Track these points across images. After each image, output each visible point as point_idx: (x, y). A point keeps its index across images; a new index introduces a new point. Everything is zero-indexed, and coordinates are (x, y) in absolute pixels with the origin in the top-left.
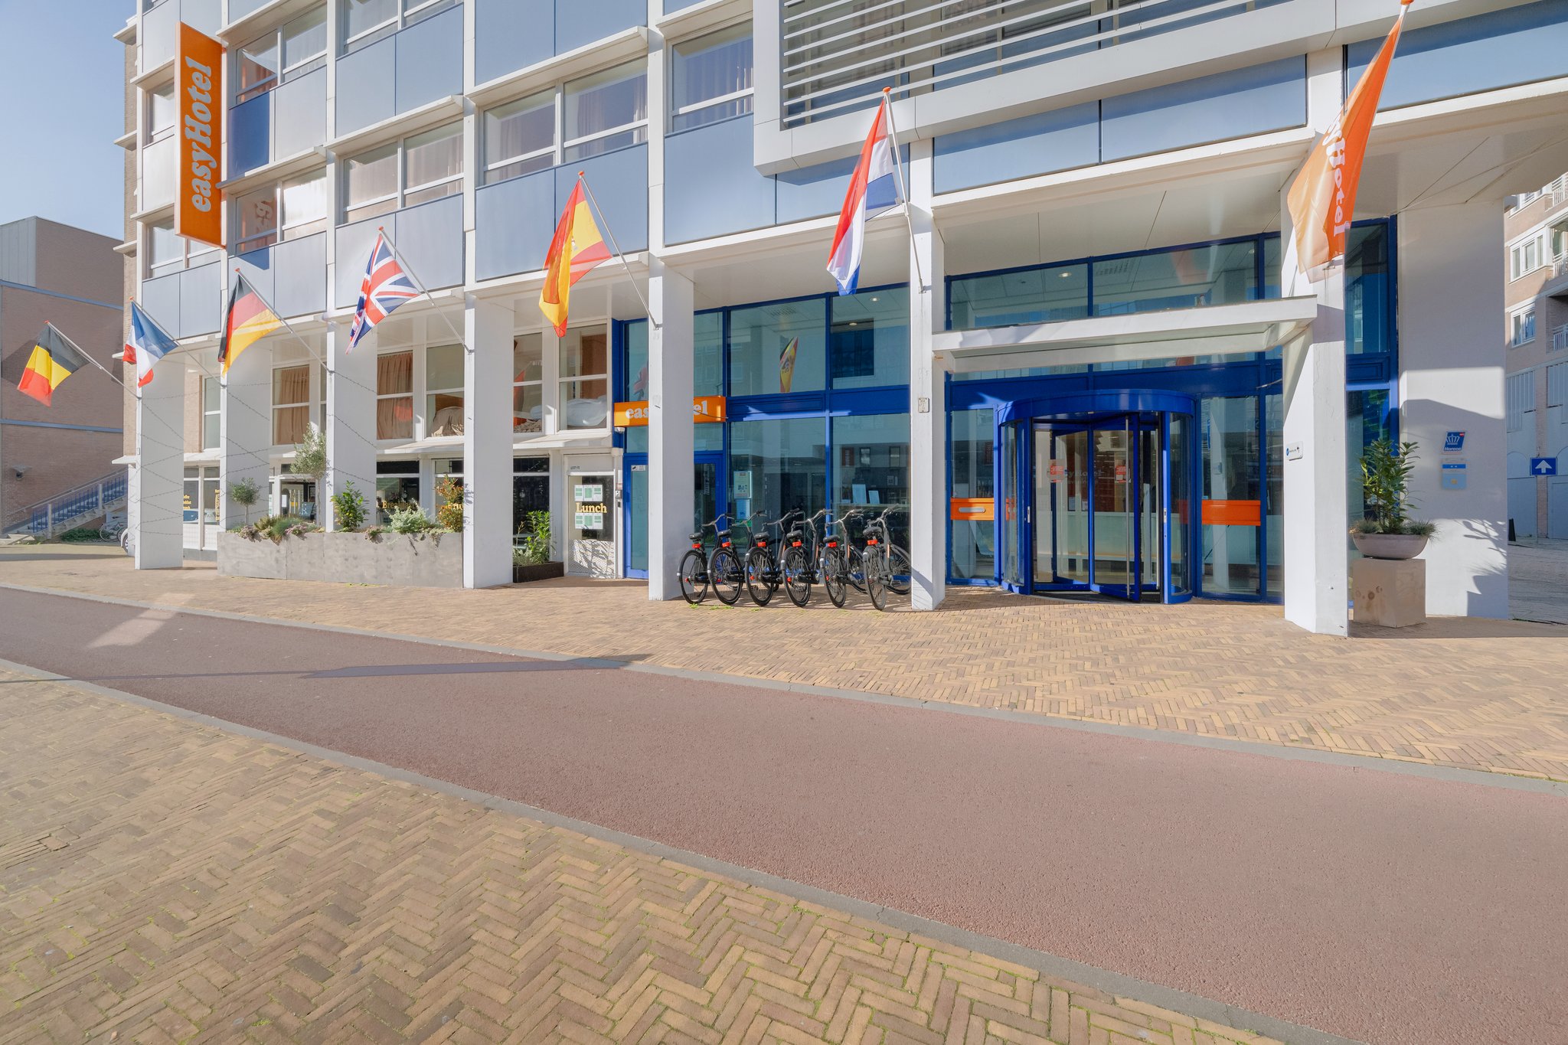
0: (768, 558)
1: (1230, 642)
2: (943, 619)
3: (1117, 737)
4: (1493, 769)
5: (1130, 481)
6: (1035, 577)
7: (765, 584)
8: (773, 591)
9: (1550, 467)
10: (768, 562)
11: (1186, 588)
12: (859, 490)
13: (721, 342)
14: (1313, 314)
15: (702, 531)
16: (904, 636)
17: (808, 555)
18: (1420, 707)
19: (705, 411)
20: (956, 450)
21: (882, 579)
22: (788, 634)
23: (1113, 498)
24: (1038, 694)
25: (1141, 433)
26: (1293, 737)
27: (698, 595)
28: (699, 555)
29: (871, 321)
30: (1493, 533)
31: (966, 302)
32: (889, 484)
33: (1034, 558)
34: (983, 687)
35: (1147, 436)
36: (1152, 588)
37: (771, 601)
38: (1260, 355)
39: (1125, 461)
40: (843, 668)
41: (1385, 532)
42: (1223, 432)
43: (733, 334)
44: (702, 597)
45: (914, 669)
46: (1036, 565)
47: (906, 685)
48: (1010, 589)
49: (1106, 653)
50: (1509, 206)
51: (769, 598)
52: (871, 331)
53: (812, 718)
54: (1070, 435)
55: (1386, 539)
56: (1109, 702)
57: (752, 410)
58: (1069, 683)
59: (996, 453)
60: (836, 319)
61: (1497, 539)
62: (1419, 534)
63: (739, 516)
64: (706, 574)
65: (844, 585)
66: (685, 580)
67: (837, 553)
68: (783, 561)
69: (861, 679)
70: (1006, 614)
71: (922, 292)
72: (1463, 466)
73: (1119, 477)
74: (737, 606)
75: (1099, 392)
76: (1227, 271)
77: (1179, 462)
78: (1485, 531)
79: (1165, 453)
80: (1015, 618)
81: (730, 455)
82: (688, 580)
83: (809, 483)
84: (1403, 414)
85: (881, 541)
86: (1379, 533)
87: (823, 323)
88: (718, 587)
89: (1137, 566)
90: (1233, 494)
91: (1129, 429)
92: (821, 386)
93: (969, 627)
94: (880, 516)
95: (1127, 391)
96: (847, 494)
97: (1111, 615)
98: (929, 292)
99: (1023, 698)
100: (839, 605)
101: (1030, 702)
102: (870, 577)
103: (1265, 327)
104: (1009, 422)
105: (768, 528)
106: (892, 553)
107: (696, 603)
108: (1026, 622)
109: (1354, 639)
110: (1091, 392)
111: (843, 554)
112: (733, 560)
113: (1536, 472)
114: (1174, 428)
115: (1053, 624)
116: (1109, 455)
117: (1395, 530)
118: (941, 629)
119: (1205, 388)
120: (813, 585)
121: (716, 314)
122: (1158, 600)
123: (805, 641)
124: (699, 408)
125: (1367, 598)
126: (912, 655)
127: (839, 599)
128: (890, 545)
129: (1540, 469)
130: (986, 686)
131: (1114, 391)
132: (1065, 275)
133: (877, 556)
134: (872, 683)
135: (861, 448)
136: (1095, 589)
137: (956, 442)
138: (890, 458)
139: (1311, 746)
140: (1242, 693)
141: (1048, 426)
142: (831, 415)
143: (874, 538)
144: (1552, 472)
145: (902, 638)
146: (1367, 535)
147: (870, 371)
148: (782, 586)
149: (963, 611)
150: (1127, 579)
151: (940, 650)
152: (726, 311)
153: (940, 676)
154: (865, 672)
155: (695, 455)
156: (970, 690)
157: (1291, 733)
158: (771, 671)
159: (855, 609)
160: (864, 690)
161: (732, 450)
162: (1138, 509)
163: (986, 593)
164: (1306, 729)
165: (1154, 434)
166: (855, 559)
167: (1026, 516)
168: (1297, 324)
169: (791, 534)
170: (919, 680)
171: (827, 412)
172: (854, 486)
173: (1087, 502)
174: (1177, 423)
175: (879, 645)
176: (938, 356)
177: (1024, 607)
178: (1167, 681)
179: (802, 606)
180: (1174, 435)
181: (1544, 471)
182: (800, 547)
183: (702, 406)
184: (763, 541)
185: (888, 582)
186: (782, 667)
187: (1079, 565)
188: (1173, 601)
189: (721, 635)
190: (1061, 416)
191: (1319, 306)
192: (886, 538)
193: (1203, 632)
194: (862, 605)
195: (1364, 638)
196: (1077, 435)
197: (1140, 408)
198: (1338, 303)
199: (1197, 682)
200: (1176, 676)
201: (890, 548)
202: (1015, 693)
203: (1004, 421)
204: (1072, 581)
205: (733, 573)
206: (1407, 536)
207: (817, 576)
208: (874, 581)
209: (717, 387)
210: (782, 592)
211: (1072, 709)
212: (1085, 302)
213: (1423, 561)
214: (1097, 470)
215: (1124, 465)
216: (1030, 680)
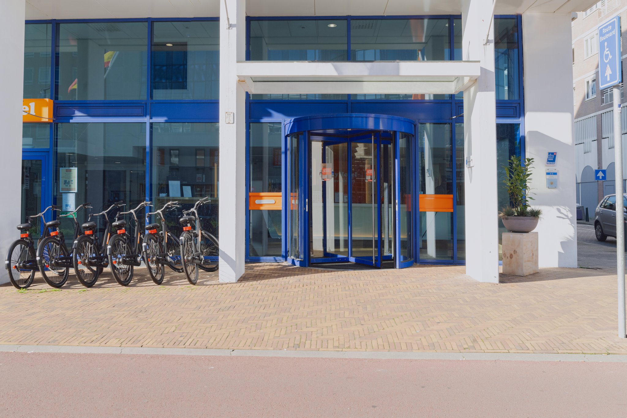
0: (95, 244)
1: (435, 291)
2: (244, 288)
3: (365, 359)
4: (559, 351)
5: (375, 181)
6: (311, 253)
7: (89, 268)
8: (98, 274)
9: (604, 176)
10: (94, 248)
11: (410, 257)
12: (174, 186)
13: (49, 50)
14: (478, 73)
15: (29, 222)
16: (214, 303)
17: (131, 240)
18: (530, 321)
19: (33, 112)
20: (253, 154)
21: (196, 259)
22: (115, 308)
23: (365, 194)
24: (314, 336)
25: (382, 146)
26: (466, 346)
27: (25, 281)
28: (27, 244)
29: (185, 44)
30: (570, 215)
31: (261, 37)
32: (197, 181)
33: (311, 240)
34: (275, 336)
35: (386, 148)
36: (389, 258)
37: (97, 283)
38: (452, 96)
39: (371, 166)
40: (166, 332)
41: (518, 215)
42: (432, 147)
43: (61, 43)
44: (31, 281)
45: (223, 327)
46: (312, 245)
47: (217, 340)
48: (293, 263)
49: (358, 304)
50: (574, 18)
51: (96, 280)
52: (185, 54)
53: (142, 372)
54: (336, 145)
55: (518, 219)
56: (360, 337)
57: (77, 113)
58: (334, 327)
59: (283, 156)
60: (156, 40)
61: (571, 219)
62: (534, 216)
63: (64, 208)
64: (36, 261)
65: (163, 265)
66: (13, 266)
67: (157, 238)
68: (109, 247)
69: (181, 339)
70: (291, 282)
71: (229, 28)
72: (555, 174)
73: (368, 178)
74: (65, 288)
75: (354, 115)
76: (433, 36)
77: (405, 168)
78: (566, 214)
79: (396, 161)
80: (297, 285)
81: (57, 152)
82: (16, 267)
83: (128, 179)
84: (527, 140)
85: (194, 227)
86: (515, 216)
87: (146, 41)
88: (47, 273)
89: (380, 243)
90: (438, 191)
91: (374, 143)
92: (143, 96)
93: (264, 293)
94: (193, 207)
95: (373, 115)
96: (165, 188)
97: (362, 278)
98: (235, 29)
99: (303, 340)
100: (159, 282)
101: (308, 342)
102: (185, 258)
103: (454, 78)
104: (292, 134)
105: (93, 219)
106: (202, 236)
107: (23, 288)
108: (305, 287)
109: (502, 284)
110: (349, 114)
111: (162, 239)
112: (61, 247)
113: (597, 178)
114: (401, 143)
115: (324, 287)
116: (362, 160)
117: (523, 214)
118: (242, 296)
119: (422, 116)
120: (135, 267)
121: (45, 25)
122: (393, 266)
123: (132, 313)
124: (27, 109)
125: (509, 258)
126: (221, 317)
127: (158, 277)
128: (201, 231)
129: (599, 176)
130: (277, 335)
131: (364, 115)
132: (332, 26)
133: (191, 240)
134: (190, 340)
135: (170, 150)
136: (352, 260)
137: (253, 147)
138: (196, 158)
139: (474, 351)
140: (439, 323)
141: (321, 138)
142: (151, 121)
143: (189, 225)
144: (604, 178)
145: (212, 305)
146: (509, 217)
147: (183, 86)
148: (108, 269)
149: (259, 282)
150: (373, 251)
151: (243, 311)
152: (56, 24)
153: (243, 330)
154: (184, 333)
155: (23, 152)
156: (266, 339)
157: (464, 344)
158: (102, 340)
159: (171, 285)
160: (184, 346)
161: (58, 148)
162: (380, 202)
163: (277, 267)
164: (472, 340)
165: (390, 146)
166: (173, 244)
167: (305, 207)
168: (470, 79)
169: (116, 223)
170: (227, 335)
171: (148, 117)
172: (171, 183)
173: (347, 196)
174: (404, 140)
175: (194, 312)
176: (241, 81)
177: (303, 276)
178: (396, 319)
179: (126, 285)
180: (402, 148)
181: (601, 178)
182: (124, 234)
183: (29, 107)
184: (90, 229)
185: (199, 261)
186: (113, 335)
187: (342, 243)
188: (401, 267)
189: (53, 313)
190: (330, 131)
191: (481, 68)
192: (198, 224)
193: (419, 286)
194: (178, 281)
195: (507, 283)
196: (340, 145)
197: (381, 128)
198: (491, 67)
199: (413, 319)
200: (402, 316)
201: (202, 233)
202: (298, 338)
203: (289, 133)
204: (336, 255)
205: (61, 259)
206: (528, 218)
207: (139, 259)
208: (188, 261)
209: (45, 91)
210: (107, 274)
211: (336, 344)
212: (345, 47)
213: (537, 233)
214: (354, 172)
215: (371, 169)
216: (308, 327)
